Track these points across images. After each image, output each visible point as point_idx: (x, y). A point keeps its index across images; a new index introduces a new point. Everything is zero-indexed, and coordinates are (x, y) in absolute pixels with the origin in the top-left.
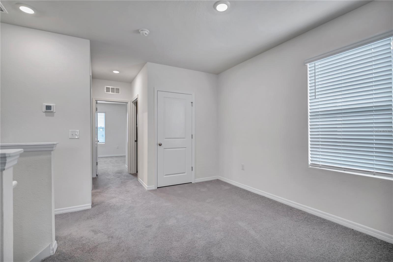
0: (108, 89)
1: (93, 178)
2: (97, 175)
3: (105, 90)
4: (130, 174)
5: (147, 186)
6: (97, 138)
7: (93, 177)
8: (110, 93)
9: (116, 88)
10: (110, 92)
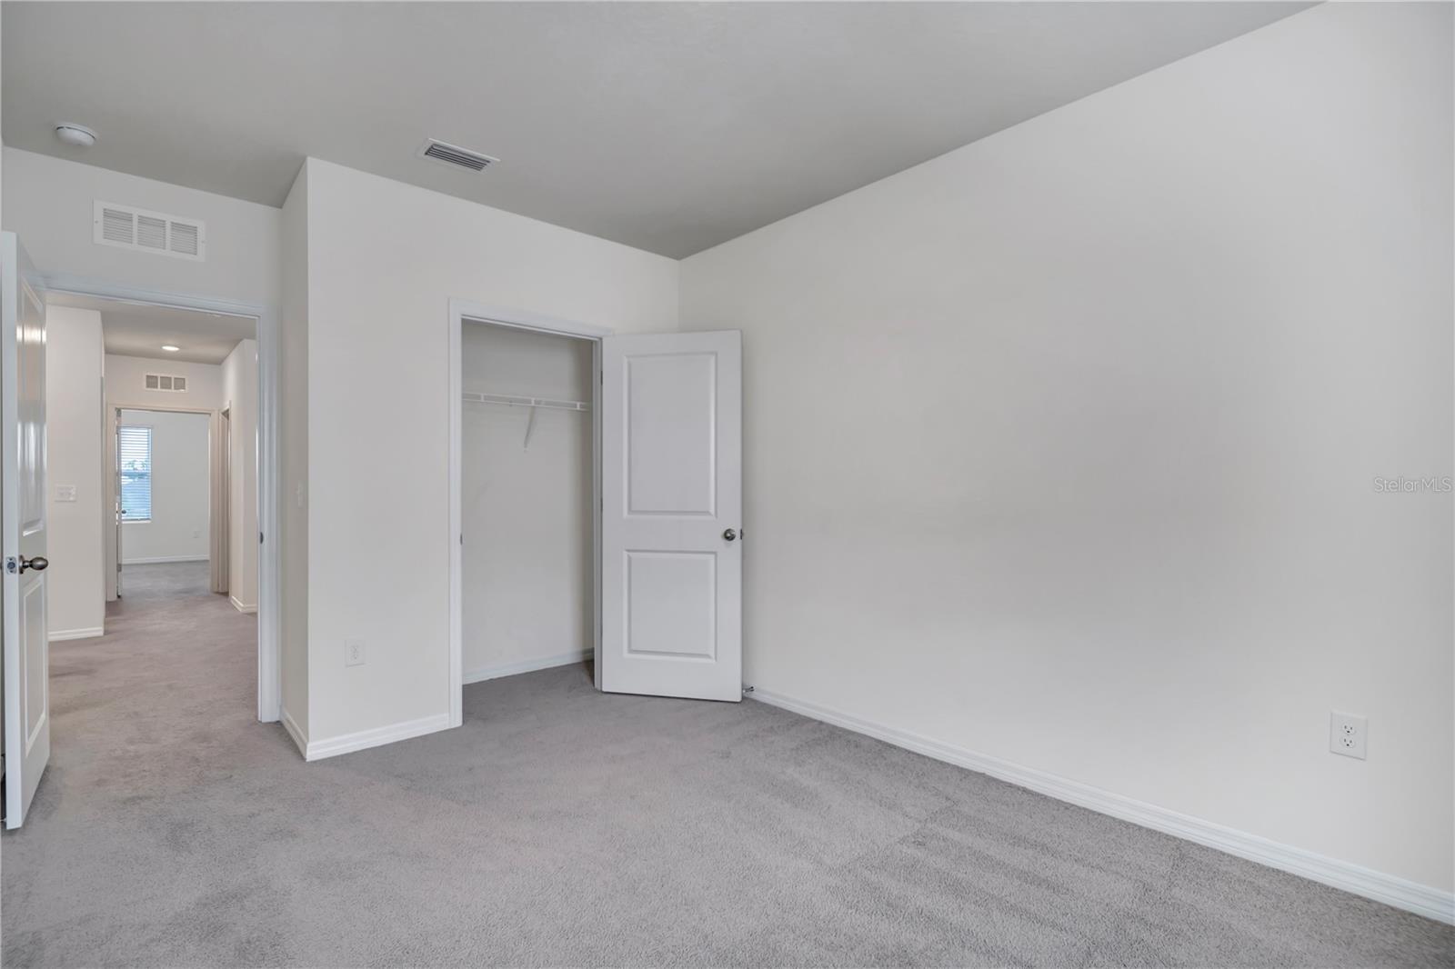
0: (151, 381)
1: (107, 602)
2: (119, 597)
3: (145, 383)
4: (218, 593)
5: (242, 605)
6: (120, 504)
7: (109, 600)
8: (159, 389)
9: (175, 379)
10: (157, 387)
